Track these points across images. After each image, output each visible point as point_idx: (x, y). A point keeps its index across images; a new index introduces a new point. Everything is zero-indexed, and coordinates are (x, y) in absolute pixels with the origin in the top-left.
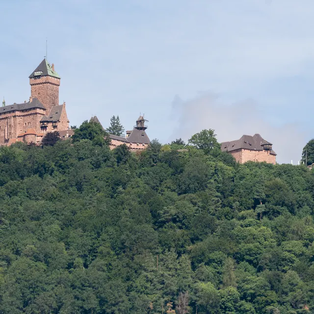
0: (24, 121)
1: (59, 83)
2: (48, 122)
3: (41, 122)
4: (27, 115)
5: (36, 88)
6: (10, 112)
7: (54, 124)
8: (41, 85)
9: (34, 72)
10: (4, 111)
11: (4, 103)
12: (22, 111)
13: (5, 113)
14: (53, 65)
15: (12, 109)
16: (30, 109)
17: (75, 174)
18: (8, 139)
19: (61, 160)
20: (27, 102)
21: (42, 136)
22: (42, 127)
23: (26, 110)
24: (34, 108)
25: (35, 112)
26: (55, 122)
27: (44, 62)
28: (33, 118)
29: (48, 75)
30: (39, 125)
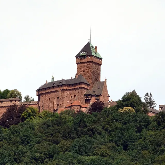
0: (70, 94)
1: (101, 63)
2: (92, 96)
3: (85, 95)
4: (73, 89)
5: (81, 66)
6: (58, 86)
7: (97, 97)
8: (85, 64)
9: (80, 52)
10: (54, 85)
11: (53, 79)
12: (69, 85)
13: (54, 87)
14: (96, 47)
15: (61, 84)
16: (76, 84)
17: (121, 136)
18: (57, 110)
19: (107, 125)
20: (73, 78)
21: (86, 108)
22: (85, 100)
23: (73, 85)
24: (80, 84)
25: (80, 87)
26: (98, 96)
27: (88, 44)
28: (78, 92)
29: (92, 56)
30: (83, 98)
